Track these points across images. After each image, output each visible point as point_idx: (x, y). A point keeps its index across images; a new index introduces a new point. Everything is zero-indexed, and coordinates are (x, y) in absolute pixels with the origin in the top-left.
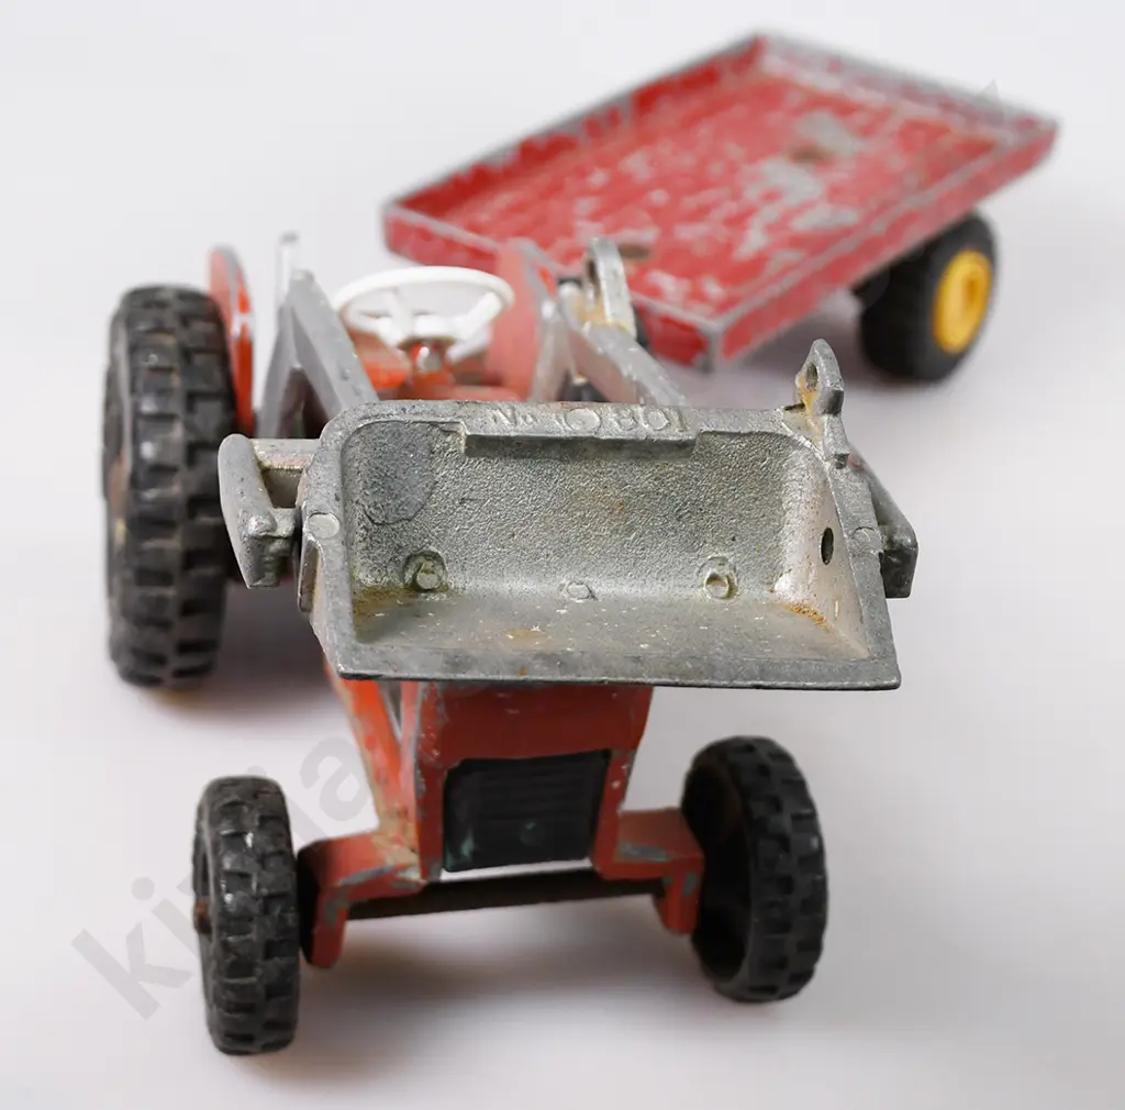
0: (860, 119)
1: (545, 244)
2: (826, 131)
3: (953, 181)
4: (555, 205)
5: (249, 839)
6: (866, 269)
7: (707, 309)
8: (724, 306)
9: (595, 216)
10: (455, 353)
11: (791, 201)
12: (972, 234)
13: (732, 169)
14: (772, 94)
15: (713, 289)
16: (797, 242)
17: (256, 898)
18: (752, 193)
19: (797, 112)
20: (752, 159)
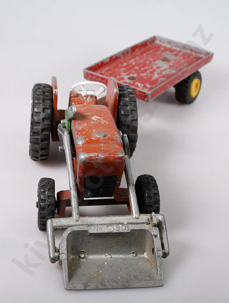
0: (175, 53)
1: (115, 77)
2: (168, 55)
3: (194, 64)
4: (117, 69)
5: (46, 193)
6: (177, 82)
7: (147, 90)
8: (150, 89)
9: (124, 72)
10: (98, 98)
11: (162, 69)
12: (197, 75)
13: (151, 62)
14: (158, 48)
15: (148, 86)
16: (164, 76)
17: (46, 205)
18: (155, 67)
19: (163, 51)
20: (154, 61)
